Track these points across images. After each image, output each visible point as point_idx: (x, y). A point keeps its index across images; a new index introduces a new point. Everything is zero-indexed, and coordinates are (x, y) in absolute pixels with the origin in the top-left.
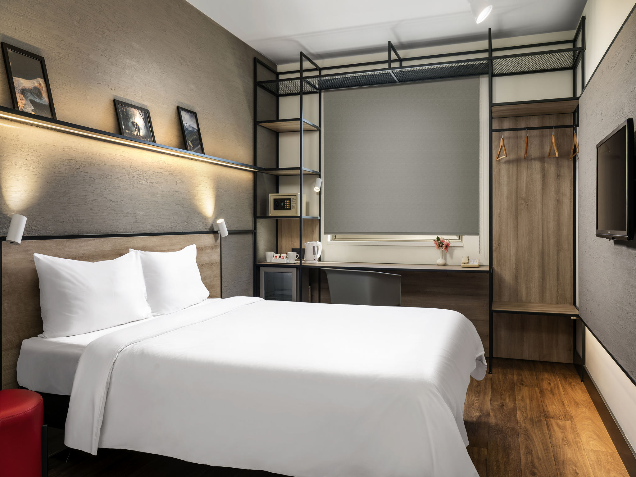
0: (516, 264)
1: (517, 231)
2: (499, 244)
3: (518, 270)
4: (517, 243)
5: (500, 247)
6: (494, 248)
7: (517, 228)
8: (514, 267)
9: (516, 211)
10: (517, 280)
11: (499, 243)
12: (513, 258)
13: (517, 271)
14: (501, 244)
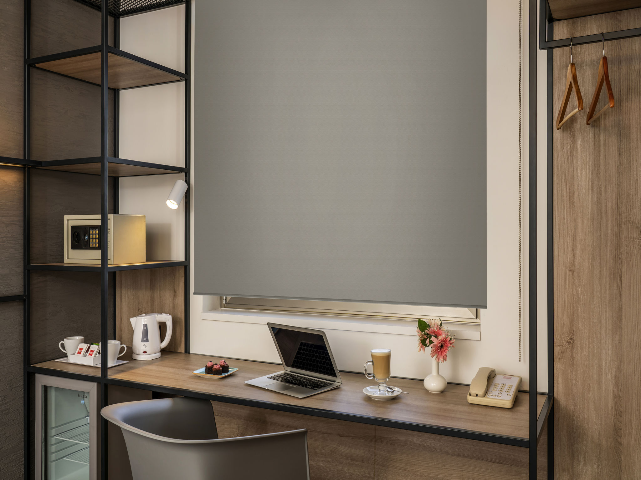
0: (617, 397)
1: (620, 309)
2: (571, 342)
3: (621, 412)
4: (620, 342)
5: (573, 348)
6: (557, 350)
7: (620, 301)
8: (611, 403)
9: (617, 257)
10: (619, 440)
11: (571, 339)
12: (609, 380)
13: (619, 413)
14: (575, 342)
